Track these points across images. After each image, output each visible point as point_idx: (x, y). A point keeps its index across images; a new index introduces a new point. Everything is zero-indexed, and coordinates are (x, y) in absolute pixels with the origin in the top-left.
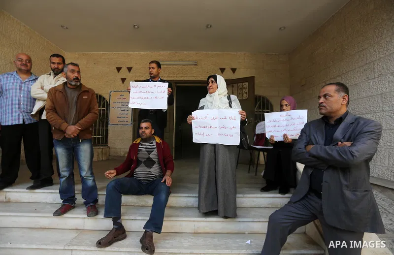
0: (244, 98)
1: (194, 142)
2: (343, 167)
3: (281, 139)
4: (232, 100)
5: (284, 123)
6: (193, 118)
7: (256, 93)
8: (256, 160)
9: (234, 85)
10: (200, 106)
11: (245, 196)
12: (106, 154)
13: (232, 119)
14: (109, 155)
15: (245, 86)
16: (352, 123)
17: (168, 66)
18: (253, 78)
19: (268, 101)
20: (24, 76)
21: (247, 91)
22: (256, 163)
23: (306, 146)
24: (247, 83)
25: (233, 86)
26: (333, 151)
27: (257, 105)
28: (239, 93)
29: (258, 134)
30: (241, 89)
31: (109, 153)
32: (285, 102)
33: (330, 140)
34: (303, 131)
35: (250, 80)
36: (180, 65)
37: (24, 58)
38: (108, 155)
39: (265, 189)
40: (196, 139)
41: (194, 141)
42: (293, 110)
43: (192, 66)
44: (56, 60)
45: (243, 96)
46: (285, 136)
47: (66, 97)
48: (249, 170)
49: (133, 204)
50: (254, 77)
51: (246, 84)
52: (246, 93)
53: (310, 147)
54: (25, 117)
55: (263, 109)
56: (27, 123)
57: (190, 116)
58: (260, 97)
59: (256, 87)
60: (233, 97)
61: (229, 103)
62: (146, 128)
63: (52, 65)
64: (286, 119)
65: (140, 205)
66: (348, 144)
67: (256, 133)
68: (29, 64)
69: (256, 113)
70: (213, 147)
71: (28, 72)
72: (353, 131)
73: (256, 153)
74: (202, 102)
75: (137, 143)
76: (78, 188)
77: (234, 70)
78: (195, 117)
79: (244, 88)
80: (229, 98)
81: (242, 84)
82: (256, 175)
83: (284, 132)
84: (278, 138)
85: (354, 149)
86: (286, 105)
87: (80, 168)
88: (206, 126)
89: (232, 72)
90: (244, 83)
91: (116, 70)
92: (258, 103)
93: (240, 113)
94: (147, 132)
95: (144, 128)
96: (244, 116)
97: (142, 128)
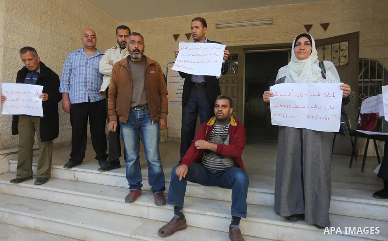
0: (341, 64)
1: (273, 124)
4: (326, 68)
6: (271, 95)
7: (360, 57)
9: (325, 46)
10: (278, 78)
11: (351, 200)
12: (164, 135)
13: (328, 96)
14: (168, 137)
15: (343, 47)
17: (235, 29)
18: (357, 34)
19: (380, 66)
20: (90, 52)
21: (346, 53)
24: (346, 43)
25: (324, 49)
28: (334, 58)
29: (365, 115)
30: (337, 51)
31: (167, 135)
35: (353, 39)
36: (249, 25)
37: (90, 33)
38: (166, 137)
41: (274, 122)
43: (266, 26)
44: (123, 32)
45: (339, 61)
47: (129, 73)
48: (351, 164)
49: (200, 196)
51: (345, 45)
52: (345, 57)
54: (90, 96)
55: (371, 79)
56: (92, 101)
57: (268, 92)
58: (367, 61)
59: (361, 48)
60: (328, 64)
61: (322, 72)
62: (223, 106)
63: (119, 38)
65: (208, 197)
67: (362, 112)
68: (93, 40)
69: (360, 85)
70: (299, 132)
71: (93, 48)
73: (360, 140)
74: (282, 72)
75: (211, 125)
76: (145, 172)
77: (325, 26)
78: (274, 94)
79: (342, 50)
80: (321, 65)
81: (338, 44)
82: (362, 171)
87: (146, 151)
88: (290, 105)
89: (322, 29)
90: (341, 44)
91: (173, 38)
92: (363, 70)
93: (342, 88)
94: (225, 111)
95: (221, 106)
96: (347, 92)
97: (219, 106)
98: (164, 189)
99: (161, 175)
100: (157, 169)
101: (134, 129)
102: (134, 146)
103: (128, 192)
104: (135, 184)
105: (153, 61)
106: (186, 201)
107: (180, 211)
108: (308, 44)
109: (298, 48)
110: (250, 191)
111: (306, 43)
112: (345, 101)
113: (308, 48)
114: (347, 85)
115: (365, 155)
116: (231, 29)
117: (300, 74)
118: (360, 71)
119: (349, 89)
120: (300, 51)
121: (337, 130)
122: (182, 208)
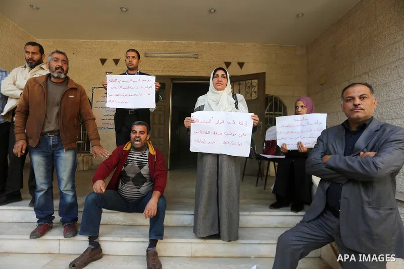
0: (253, 98)
1: (191, 151)
2: (366, 181)
3: (295, 148)
4: (238, 100)
5: (299, 129)
6: (192, 121)
7: (266, 93)
8: (266, 172)
9: (241, 82)
11: (252, 213)
12: (87, 163)
13: (242, 124)
14: (92, 164)
15: (254, 84)
16: (377, 131)
17: (163, 59)
19: (281, 102)
21: (256, 89)
22: (265, 174)
23: (322, 156)
24: (256, 81)
25: (240, 84)
26: (353, 162)
27: (268, 107)
28: (247, 93)
29: (268, 141)
30: (249, 87)
31: (92, 162)
32: (301, 103)
33: (350, 150)
34: (319, 139)
35: (260, 77)
36: (177, 57)
38: (90, 164)
39: (275, 206)
40: (195, 147)
41: (192, 149)
42: (310, 113)
43: (192, 59)
45: (251, 96)
46: (299, 144)
48: (257, 183)
49: (118, 223)
50: (264, 73)
51: (255, 82)
52: (255, 92)
53: (327, 158)
55: (274, 111)
57: (189, 118)
58: (271, 97)
59: (267, 86)
60: (240, 97)
61: (235, 104)
62: (140, 132)
64: (301, 125)
65: (128, 224)
66: (372, 154)
67: (266, 139)
69: (266, 116)
72: (378, 140)
73: (266, 163)
76: (56, 203)
77: (241, 65)
78: (195, 120)
79: (253, 86)
81: (250, 81)
82: (265, 189)
83: (299, 140)
84: (292, 146)
85: (378, 160)
86: (302, 106)
88: (209, 132)
89: (238, 66)
90: (253, 81)
91: (100, 62)
92: (269, 105)
93: (253, 118)
94: (143, 137)
95: (138, 132)
96: (257, 122)
97: (136, 132)
98: (77, 219)
99: (74, 205)
100: (69, 199)
101: (45, 157)
102: (45, 175)
103: (35, 226)
104: (43, 216)
105: (76, 85)
106: (101, 229)
107: (95, 241)
108: (224, 77)
109: (216, 80)
110: (168, 214)
111: (223, 76)
112: (255, 129)
113: (224, 80)
114: (256, 116)
115: (267, 176)
116: (159, 59)
117: (218, 103)
118: (267, 105)
119: (258, 119)
120: (217, 82)
121: (248, 155)
122: (97, 237)
